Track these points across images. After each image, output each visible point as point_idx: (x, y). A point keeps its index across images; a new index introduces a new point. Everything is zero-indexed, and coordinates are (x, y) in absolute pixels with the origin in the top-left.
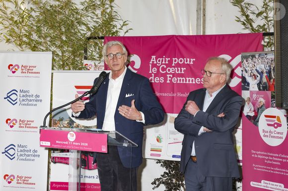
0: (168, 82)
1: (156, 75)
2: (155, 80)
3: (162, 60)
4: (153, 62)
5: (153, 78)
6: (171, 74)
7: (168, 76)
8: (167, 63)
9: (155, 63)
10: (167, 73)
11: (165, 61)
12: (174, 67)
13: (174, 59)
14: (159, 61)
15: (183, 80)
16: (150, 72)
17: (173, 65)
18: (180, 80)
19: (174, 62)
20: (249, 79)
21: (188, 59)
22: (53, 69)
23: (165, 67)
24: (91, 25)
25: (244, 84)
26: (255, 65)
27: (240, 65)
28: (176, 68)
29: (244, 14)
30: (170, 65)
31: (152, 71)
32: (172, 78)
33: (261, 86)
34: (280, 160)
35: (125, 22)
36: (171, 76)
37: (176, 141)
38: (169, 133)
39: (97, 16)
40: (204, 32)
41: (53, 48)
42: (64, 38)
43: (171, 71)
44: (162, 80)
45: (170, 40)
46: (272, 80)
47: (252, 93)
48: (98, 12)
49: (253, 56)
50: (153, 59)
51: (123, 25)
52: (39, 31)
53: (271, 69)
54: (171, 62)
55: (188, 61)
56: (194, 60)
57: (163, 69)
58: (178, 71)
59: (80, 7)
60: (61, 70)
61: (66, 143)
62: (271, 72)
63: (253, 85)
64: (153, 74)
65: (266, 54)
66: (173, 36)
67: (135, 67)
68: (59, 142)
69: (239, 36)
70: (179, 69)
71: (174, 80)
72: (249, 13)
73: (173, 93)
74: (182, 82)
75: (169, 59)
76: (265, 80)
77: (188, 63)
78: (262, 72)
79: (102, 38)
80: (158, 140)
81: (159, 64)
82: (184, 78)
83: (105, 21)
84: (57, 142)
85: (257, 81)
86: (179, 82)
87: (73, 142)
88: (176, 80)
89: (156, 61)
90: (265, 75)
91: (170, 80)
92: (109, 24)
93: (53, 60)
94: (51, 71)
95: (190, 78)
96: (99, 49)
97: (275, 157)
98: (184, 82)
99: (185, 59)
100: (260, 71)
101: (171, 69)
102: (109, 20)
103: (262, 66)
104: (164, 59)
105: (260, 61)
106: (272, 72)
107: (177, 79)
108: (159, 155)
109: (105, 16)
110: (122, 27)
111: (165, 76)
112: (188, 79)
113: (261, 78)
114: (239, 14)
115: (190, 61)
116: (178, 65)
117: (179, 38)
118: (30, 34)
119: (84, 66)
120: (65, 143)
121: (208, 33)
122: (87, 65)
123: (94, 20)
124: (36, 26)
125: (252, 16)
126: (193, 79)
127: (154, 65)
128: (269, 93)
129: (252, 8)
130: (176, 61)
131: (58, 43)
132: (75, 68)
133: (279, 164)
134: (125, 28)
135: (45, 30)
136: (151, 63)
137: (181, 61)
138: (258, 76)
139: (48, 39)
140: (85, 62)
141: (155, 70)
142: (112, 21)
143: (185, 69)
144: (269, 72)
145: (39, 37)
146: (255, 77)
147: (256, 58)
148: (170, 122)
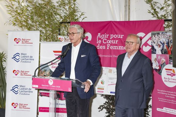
0: (108, 48)
1: (101, 45)
2: (100, 47)
3: (104, 36)
4: (99, 37)
5: (99, 46)
6: (109, 44)
7: (108, 45)
8: (107, 37)
9: (100, 37)
11: (106, 36)
12: (111, 40)
13: (111, 35)
14: (103, 36)
15: (117, 48)
16: (97, 43)
17: (111, 39)
18: (115, 47)
19: (111, 37)
20: (156, 47)
21: (120, 35)
22: (40, 41)
23: (106, 40)
24: (63, 15)
25: (153, 50)
26: (160, 39)
27: (150, 39)
28: (113, 41)
29: (153, 8)
30: (109, 38)
31: (98, 42)
32: (110, 46)
33: (163, 51)
34: (175, 95)
35: (83, 13)
36: (110, 45)
37: (112, 83)
38: (108, 79)
39: (66, 10)
40: (129, 19)
41: (40, 29)
42: (47, 23)
43: (109, 42)
44: (104, 47)
45: (109, 24)
46: (170, 48)
47: (158, 55)
48: (67, 7)
49: (158, 34)
50: (99, 35)
51: (82, 15)
52: (32, 19)
53: (169, 41)
55: (120, 36)
56: (123, 35)
57: (105, 41)
58: (114, 42)
59: (56, 4)
60: (45, 42)
63: (158, 51)
64: (99, 44)
65: (166, 32)
66: (111, 21)
67: (88, 40)
68: (43, 85)
69: (150, 21)
70: (114, 41)
71: (112, 48)
72: (156, 8)
73: (111, 55)
74: (116, 49)
75: (108, 35)
76: (165, 48)
77: (120, 37)
78: (164, 43)
79: (69, 23)
80: (102, 83)
82: (117, 47)
83: (71, 12)
85: (161, 48)
86: (114, 49)
88: (112, 47)
89: (101, 37)
90: (165, 45)
91: (109, 48)
92: (73, 14)
93: (41, 35)
94: (39, 42)
95: (121, 47)
96: (67, 29)
97: (172, 94)
98: (117, 49)
99: (118, 35)
100: (162, 42)
101: (109, 41)
102: (73, 12)
103: (163, 39)
104: (105, 35)
105: (162, 37)
106: (170, 43)
108: (103, 92)
109: (71, 10)
110: (81, 16)
111: (106, 45)
112: (119, 47)
113: (163, 46)
114: (150, 9)
115: (121, 36)
116: (113, 39)
117: (114, 23)
118: (27, 20)
119: (58, 39)
120: (47, 86)
121: (131, 19)
122: (60, 38)
123: (65, 12)
124: (31, 16)
125: (157, 10)
126: (123, 47)
127: (99, 39)
128: (168, 56)
129: (158, 5)
130: (112, 36)
131: (43, 26)
132: (53, 41)
133: (174, 98)
134: (82, 17)
135: (35, 18)
136: (98, 37)
137: (115, 36)
138: (161, 46)
139: (38, 23)
140: (59, 37)
141: (100, 42)
142: (75, 13)
143: (118, 41)
144: (168, 43)
145: (32, 22)
146: (160, 46)
147: (160, 35)
148: (109, 72)
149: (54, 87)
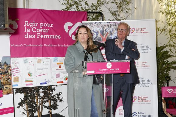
0: (38, 38)
1: (29, 34)
2: (29, 36)
3: (33, 24)
4: (27, 25)
5: (27, 35)
6: (39, 33)
7: (38, 34)
8: (36, 26)
9: (28, 25)
10: (37, 32)
13: (41, 24)
14: (31, 24)
16: (25, 31)
17: (41, 27)
19: (41, 26)
21: (48, 24)
23: (36, 28)
26: (93, 28)
28: (43, 29)
30: (38, 27)
31: (26, 31)
32: (40, 35)
33: (97, 39)
36: (40, 34)
37: (41, 74)
38: (36, 70)
43: (39, 31)
44: (34, 36)
46: (105, 36)
49: (91, 24)
50: (27, 23)
53: (103, 30)
54: (39, 25)
56: (53, 24)
58: (44, 31)
61: (106, 70)
62: (104, 31)
64: (27, 33)
65: (100, 23)
68: (101, 70)
70: (45, 30)
71: (42, 36)
73: (41, 45)
74: (47, 38)
75: (38, 23)
78: (98, 32)
81: (31, 26)
84: (99, 70)
85: (94, 37)
86: (45, 38)
87: (110, 69)
89: (29, 25)
90: (99, 33)
100: (96, 31)
101: (39, 30)
103: (97, 29)
104: (34, 23)
105: (96, 26)
107: (44, 36)
111: (36, 34)
112: (50, 36)
113: (97, 35)
115: (51, 25)
120: (104, 70)
126: (53, 36)
127: (27, 27)
136: (25, 25)
137: (45, 25)
138: (94, 34)
141: (28, 30)
143: (48, 30)
144: (102, 32)
147: (93, 24)
148: (38, 62)
149: (112, 70)
